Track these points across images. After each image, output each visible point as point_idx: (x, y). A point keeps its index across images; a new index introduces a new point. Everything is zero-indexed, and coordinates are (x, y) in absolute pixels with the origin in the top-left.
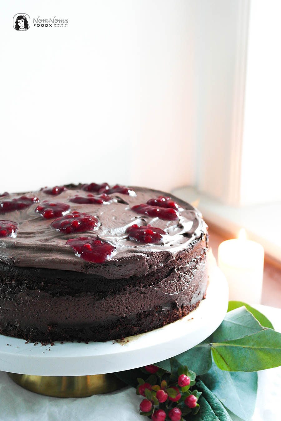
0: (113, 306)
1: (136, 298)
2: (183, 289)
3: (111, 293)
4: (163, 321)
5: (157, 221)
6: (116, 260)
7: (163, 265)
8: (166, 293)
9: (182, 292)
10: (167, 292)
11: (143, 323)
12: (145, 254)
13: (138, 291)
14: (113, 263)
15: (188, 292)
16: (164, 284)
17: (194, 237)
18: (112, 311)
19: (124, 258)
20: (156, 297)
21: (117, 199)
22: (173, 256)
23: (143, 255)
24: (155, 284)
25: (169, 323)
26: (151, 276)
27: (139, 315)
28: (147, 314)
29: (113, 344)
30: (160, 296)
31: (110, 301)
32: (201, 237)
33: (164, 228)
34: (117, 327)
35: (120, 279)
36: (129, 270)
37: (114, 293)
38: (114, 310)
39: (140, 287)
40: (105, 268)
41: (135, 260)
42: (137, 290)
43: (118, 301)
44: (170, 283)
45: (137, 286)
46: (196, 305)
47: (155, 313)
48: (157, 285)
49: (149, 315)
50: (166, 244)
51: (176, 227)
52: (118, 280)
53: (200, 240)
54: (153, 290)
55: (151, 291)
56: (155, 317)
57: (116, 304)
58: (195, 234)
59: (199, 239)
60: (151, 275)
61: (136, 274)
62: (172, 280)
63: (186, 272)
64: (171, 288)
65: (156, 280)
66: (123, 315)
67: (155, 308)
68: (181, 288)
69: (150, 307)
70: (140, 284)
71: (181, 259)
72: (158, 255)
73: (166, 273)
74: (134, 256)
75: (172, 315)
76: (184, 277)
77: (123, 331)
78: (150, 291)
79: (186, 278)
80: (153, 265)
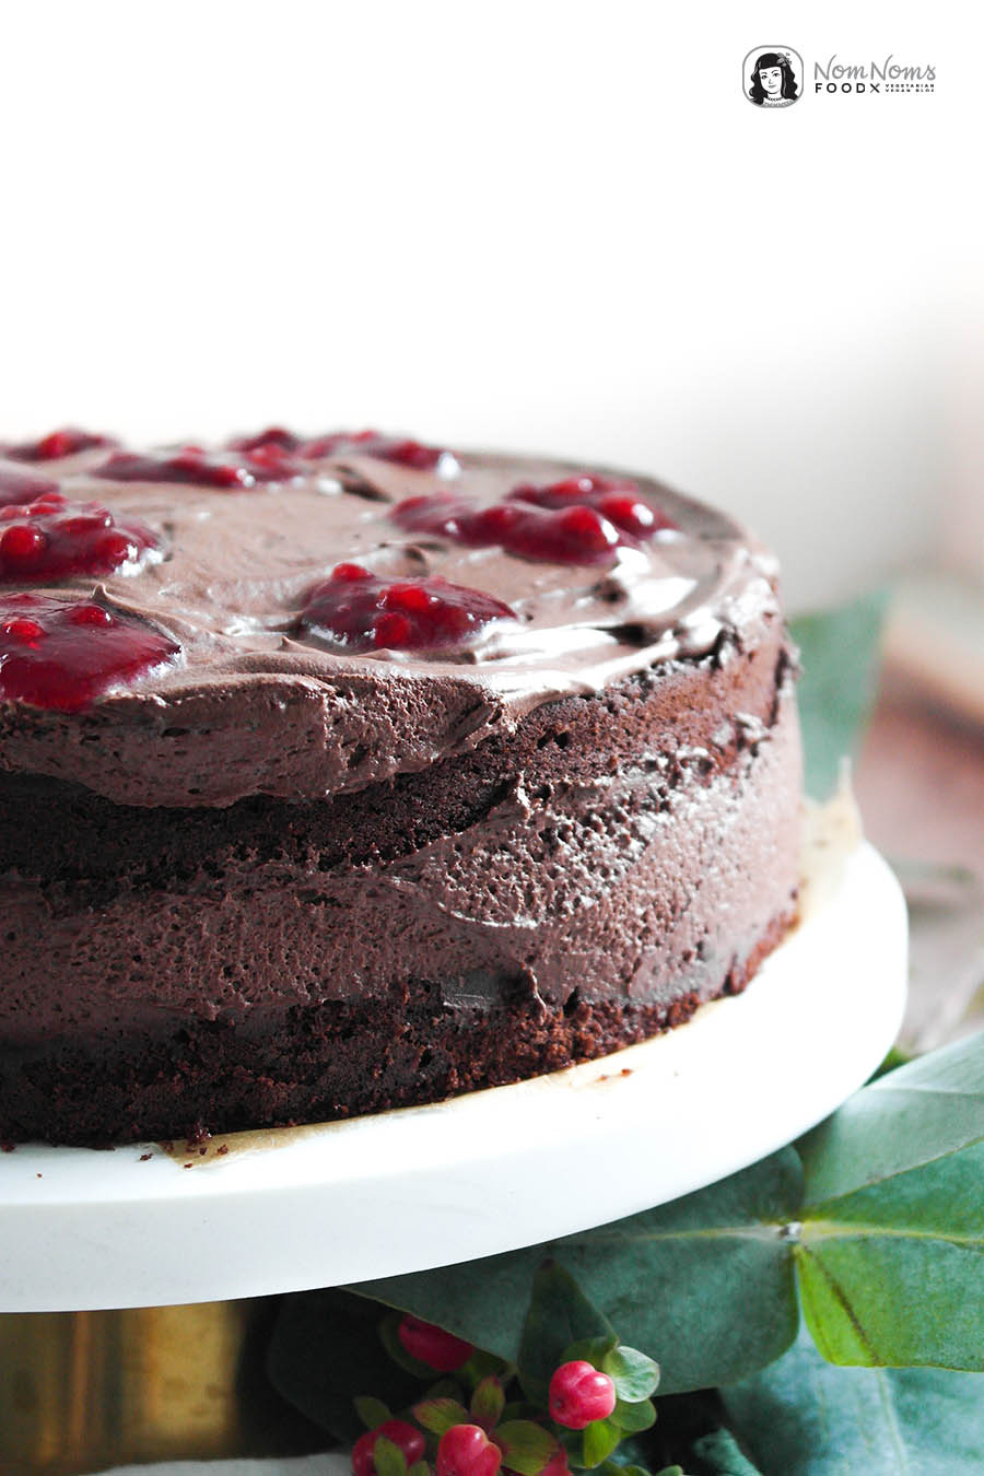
0: (147, 954)
1: (283, 925)
2: (568, 904)
3: (138, 880)
4: (450, 1066)
5: (490, 561)
6: (153, 701)
7: (435, 756)
8: (459, 915)
9: (561, 920)
10: (470, 908)
11: (327, 1065)
12: (329, 682)
13: (292, 885)
14: (139, 711)
15: (606, 928)
16: (451, 865)
17: (667, 646)
18: (141, 978)
19: (202, 690)
20: (402, 930)
21: (342, 475)
22: (499, 714)
23: (311, 684)
24: (396, 857)
25: (482, 1084)
26: (372, 809)
27: (301, 1019)
28: (349, 1020)
29: (145, 1158)
30: (431, 929)
31: (127, 927)
32: (715, 649)
33: (516, 597)
34: (172, 1070)
35: (192, 812)
36: (228, 760)
37: (154, 883)
38: (151, 978)
39: (302, 860)
40: (96, 738)
41: (261, 707)
42: (289, 878)
43: (176, 928)
44: (488, 864)
45: (285, 854)
46: (670, 1010)
47: (397, 1018)
48: (407, 860)
49: (360, 1027)
50: (489, 658)
51: (585, 595)
52: (177, 815)
53: (705, 664)
54: (382, 885)
55: (373, 895)
56: (397, 1039)
57: (161, 945)
58: (680, 632)
59: (701, 656)
60: (371, 801)
61: (271, 788)
62: (504, 848)
63: (595, 817)
64: (494, 890)
65: (401, 833)
66: (207, 1008)
67: (396, 987)
68: (560, 900)
69: (369, 982)
70: (300, 845)
71: (564, 741)
72: (405, 697)
73: (465, 803)
74: (260, 687)
75: (507, 1043)
76: (581, 843)
77: (206, 1097)
78: (363, 894)
79: (591, 848)
80: (377, 747)
